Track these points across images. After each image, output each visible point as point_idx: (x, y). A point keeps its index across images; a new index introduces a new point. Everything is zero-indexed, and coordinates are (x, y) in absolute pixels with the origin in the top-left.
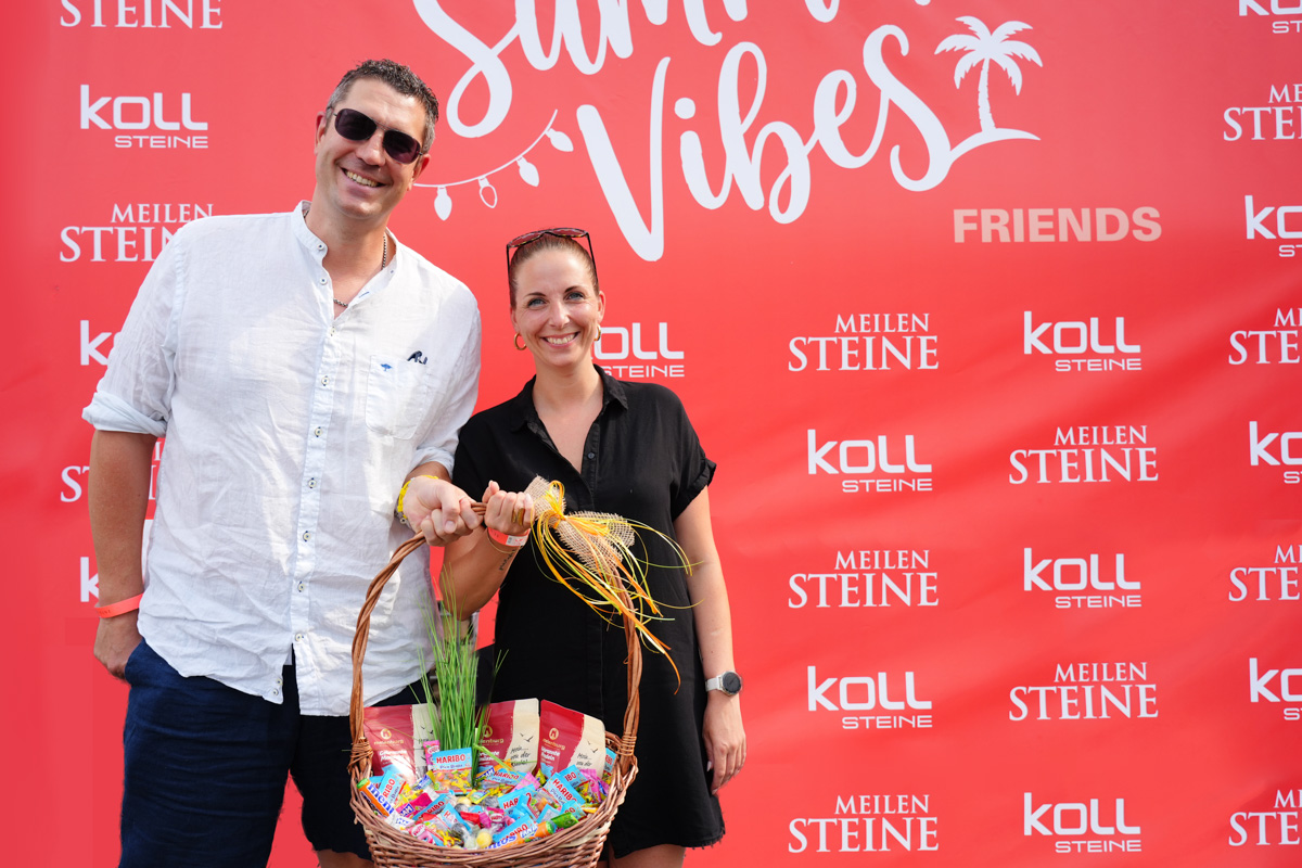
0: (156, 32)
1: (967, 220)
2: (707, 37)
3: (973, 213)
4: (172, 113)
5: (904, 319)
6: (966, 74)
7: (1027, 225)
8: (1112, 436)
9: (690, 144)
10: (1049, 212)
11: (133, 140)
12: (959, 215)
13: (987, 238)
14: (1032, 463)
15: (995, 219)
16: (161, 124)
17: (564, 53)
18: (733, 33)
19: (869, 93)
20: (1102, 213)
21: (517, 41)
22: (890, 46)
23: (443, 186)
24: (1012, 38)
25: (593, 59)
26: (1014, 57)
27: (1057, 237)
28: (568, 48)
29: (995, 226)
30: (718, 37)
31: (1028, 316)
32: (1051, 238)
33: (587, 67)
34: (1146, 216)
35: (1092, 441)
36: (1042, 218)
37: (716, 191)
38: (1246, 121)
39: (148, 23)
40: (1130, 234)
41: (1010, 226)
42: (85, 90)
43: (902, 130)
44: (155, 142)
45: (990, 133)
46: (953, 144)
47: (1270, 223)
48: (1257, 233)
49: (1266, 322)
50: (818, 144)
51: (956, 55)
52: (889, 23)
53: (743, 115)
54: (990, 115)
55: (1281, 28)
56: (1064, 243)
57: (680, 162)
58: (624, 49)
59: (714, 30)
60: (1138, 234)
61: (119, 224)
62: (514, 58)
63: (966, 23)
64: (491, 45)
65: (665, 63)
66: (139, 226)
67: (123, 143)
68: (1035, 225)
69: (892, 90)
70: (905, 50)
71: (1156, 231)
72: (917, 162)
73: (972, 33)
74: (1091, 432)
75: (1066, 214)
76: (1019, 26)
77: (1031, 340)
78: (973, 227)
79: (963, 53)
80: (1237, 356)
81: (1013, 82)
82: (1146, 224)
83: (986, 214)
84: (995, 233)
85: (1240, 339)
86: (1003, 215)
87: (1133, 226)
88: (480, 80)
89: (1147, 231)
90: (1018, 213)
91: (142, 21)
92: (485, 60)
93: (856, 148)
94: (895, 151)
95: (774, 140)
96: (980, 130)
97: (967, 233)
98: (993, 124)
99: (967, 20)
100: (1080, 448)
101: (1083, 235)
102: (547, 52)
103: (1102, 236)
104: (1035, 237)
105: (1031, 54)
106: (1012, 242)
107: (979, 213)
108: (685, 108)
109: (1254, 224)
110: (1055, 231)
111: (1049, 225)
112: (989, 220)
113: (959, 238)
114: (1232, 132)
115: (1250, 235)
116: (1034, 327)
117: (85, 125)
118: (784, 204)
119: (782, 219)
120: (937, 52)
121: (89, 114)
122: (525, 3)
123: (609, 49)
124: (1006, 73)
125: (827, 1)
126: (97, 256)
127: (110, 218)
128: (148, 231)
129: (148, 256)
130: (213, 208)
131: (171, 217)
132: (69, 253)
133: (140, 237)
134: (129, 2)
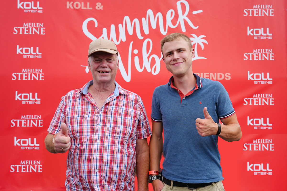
0: (32, 35)
2: (141, 38)
4: (35, 51)
9: (137, 59)
10: (208, 74)
11: (27, 56)
16: (32, 53)
18: (146, 37)
20: (219, 74)
21: (103, 38)
23: (88, 66)
24: (202, 38)
25: (118, 41)
26: (202, 42)
28: (113, 39)
30: (143, 38)
33: (117, 43)
34: (228, 75)
36: (207, 75)
37: (141, 68)
38: (248, 56)
40: (224, 79)
42: (18, 46)
44: (31, 57)
47: (253, 77)
48: (250, 79)
49: (252, 96)
50: (162, 59)
53: (147, 53)
54: (197, 54)
55: (255, 38)
57: (134, 62)
58: (124, 40)
59: (142, 36)
60: (226, 79)
61: (24, 72)
64: (98, 38)
65: (132, 43)
66: (28, 73)
67: (25, 57)
68: (205, 76)
71: (230, 78)
73: (194, 37)
75: (211, 74)
79: (192, 41)
80: (245, 103)
85: (246, 100)
86: (199, 74)
87: (225, 77)
89: (228, 78)
90: (202, 74)
91: (29, 33)
95: (153, 59)
96: (195, 57)
98: (197, 56)
101: (215, 78)
103: (219, 78)
105: (206, 42)
108: (136, 52)
109: (249, 77)
111: (208, 76)
114: (246, 58)
115: (249, 79)
117: (18, 53)
118: (155, 71)
119: (154, 74)
121: (18, 51)
122: (105, 30)
123: (121, 40)
124: (200, 46)
125: (165, 31)
126: (19, 79)
127: (22, 71)
128: (29, 74)
129: (29, 79)
130: (42, 70)
131: (34, 71)
132: (14, 78)
133: (28, 75)
134: (27, 29)
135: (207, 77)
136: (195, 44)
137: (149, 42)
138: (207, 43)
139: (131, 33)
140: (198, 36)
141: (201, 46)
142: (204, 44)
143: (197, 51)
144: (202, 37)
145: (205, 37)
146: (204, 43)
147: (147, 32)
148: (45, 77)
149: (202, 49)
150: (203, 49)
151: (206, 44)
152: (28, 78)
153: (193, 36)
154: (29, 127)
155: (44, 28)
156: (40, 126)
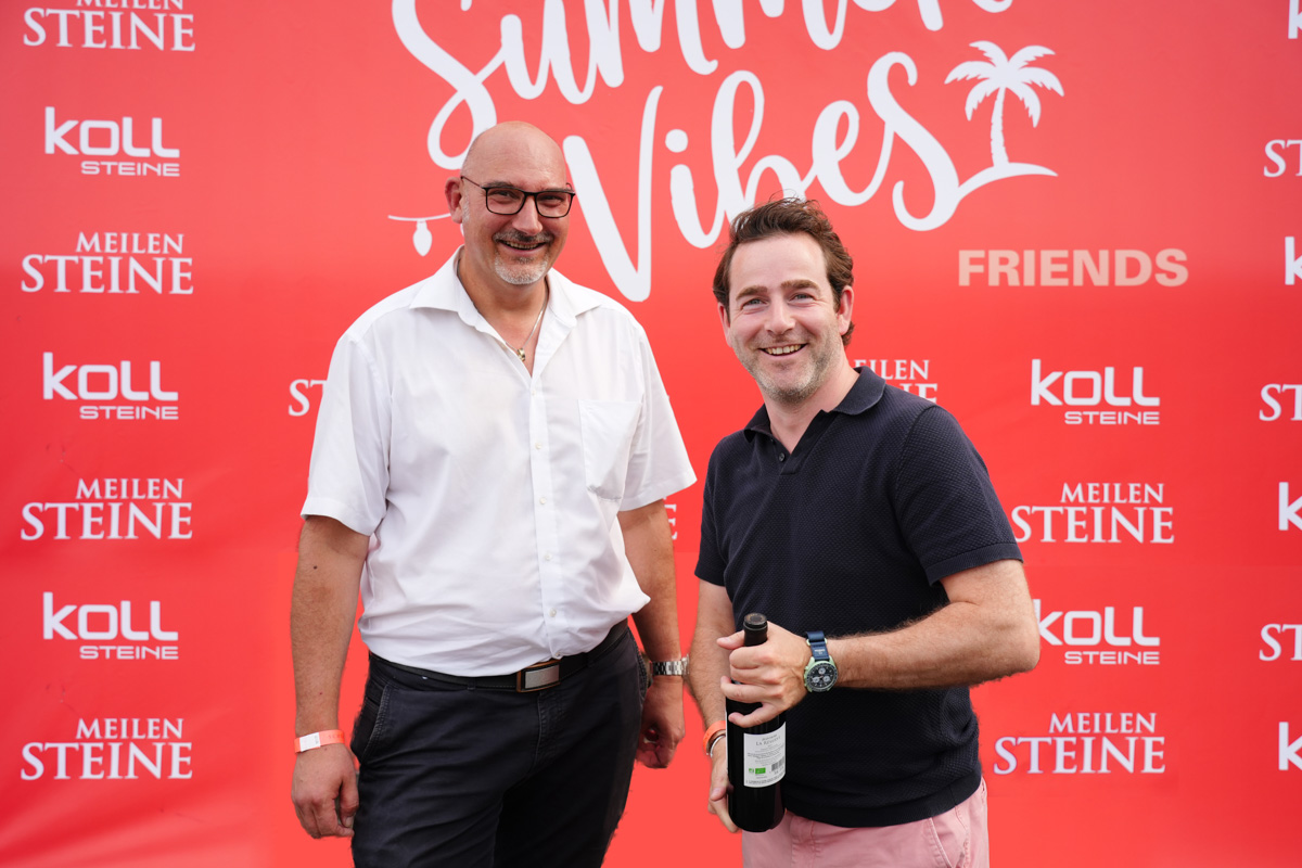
0: (125, 53)
1: (974, 261)
2: (701, 65)
3: (980, 254)
4: (142, 138)
5: (902, 365)
6: (980, 105)
7: (1040, 268)
8: (1125, 493)
9: (681, 178)
10: (1064, 254)
11: (100, 167)
12: (965, 256)
13: (994, 281)
14: (1036, 521)
15: (1004, 261)
16: (130, 150)
17: (551, 80)
18: (729, 61)
19: (872, 126)
20: (1122, 256)
21: (502, 68)
22: (897, 73)
23: (424, 219)
24: (1031, 64)
25: (581, 87)
26: (1033, 86)
27: (1071, 281)
28: (556, 75)
29: (1004, 269)
30: (713, 66)
31: (1036, 364)
32: (1064, 282)
33: (575, 96)
34: (1171, 259)
35: (1102, 499)
36: (1055, 261)
37: (707, 227)
38: (1290, 155)
39: (117, 44)
40: (1153, 278)
41: (1020, 268)
42: (50, 112)
43: (907, 164)
44: (124, 169)
45: (1003, 167)
46: (962, 179)
48: (1296, 278)
50: (816, 181)
51: (969, 84)
52: (897, 50)
53: (738, 148)
54: (1003, 149)
56: (1078, 287)
57: (670, 198)
58: (615, 77)
59: (709, 58)
60: (1162, 279)
61: (84, 253)
62: (499, 85)
63: (981, 48)
64: (475, 70)
65: (656, 92)
66: (106, 256)
67: (90, 169)
68: (1047, 268)
69: (899, 123)
70: (913, 79)
71: (1182, 276)
72: (921, 200)
73: (987, 60)
74: (1101, 489)
75: (1082, 257)
76: (1040, 51)
77: (1039, 390)
78: (979, 269)
79: (975, 81)
80: (1269, 411)
81: (1031, 113)
82: (1172, 268)
83: (995, 255)
84: (1003, 277)
85: (1272, 392)
86: (1013, 256)
87: (1156, 269)
88: (463, 108)
89: (1172, 275)
90: (1029, 255)
91: (110, 42)
92: (469, 87)
93: (856, 184)
94: (899, 187)
95: (769, 176)
96: (991, 164)
97: (973, 276)
98: (1006, 158)
99: (982, 45)
100: (1088, 505)
101: (1100, 279)
102: (533, 79)
103: (1122, 280)
104: (1047, 281)
105: (1051, 81)
106: (1022, 288)
107: (987, 254)
108: (677, 141)
109: (1294, 269)
110: (1069, 274)
111: (1063, 268)
112: (998, 261)
113: (964, 281)
114: (1274, 168)
115: (1290, 280)
116: (1043, 376)
117: (50, 150)
120: (949, 80)
121: (54, 138)
122: (511, 27)
123: (599, 78)
124: (1023, 102)
125: (831, 28)
126: (62, 287)
127: (76, 247)
128: (115, 262)
129: (115, 288)
130: (184, 239)
131: (140, 248)
132: (31, 282)
133: (106, 267)
134: (96, 21)
135: (1055, 275)
136: (995, 93)
137: (744, 89)
138: (1060, 91)
139: (650, 40)
140: (1009, 54)
141: (1027, 104)
142: (1041, 91)
143: (1006, 132)
144: (1032, 59)
145: (1046, 56)
146: (1044, 87)
147: (734, 34)
148: (198, 278)
149: (1031, 119)
150: (1035, 122)
151: (1052, 90)
152: (106, 280)
153: (983, 52)
154: (122, 544)
155: (190, 17)
156: (175, 534)
